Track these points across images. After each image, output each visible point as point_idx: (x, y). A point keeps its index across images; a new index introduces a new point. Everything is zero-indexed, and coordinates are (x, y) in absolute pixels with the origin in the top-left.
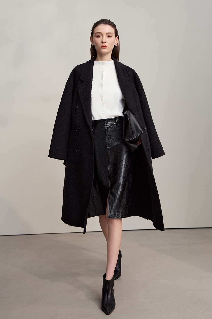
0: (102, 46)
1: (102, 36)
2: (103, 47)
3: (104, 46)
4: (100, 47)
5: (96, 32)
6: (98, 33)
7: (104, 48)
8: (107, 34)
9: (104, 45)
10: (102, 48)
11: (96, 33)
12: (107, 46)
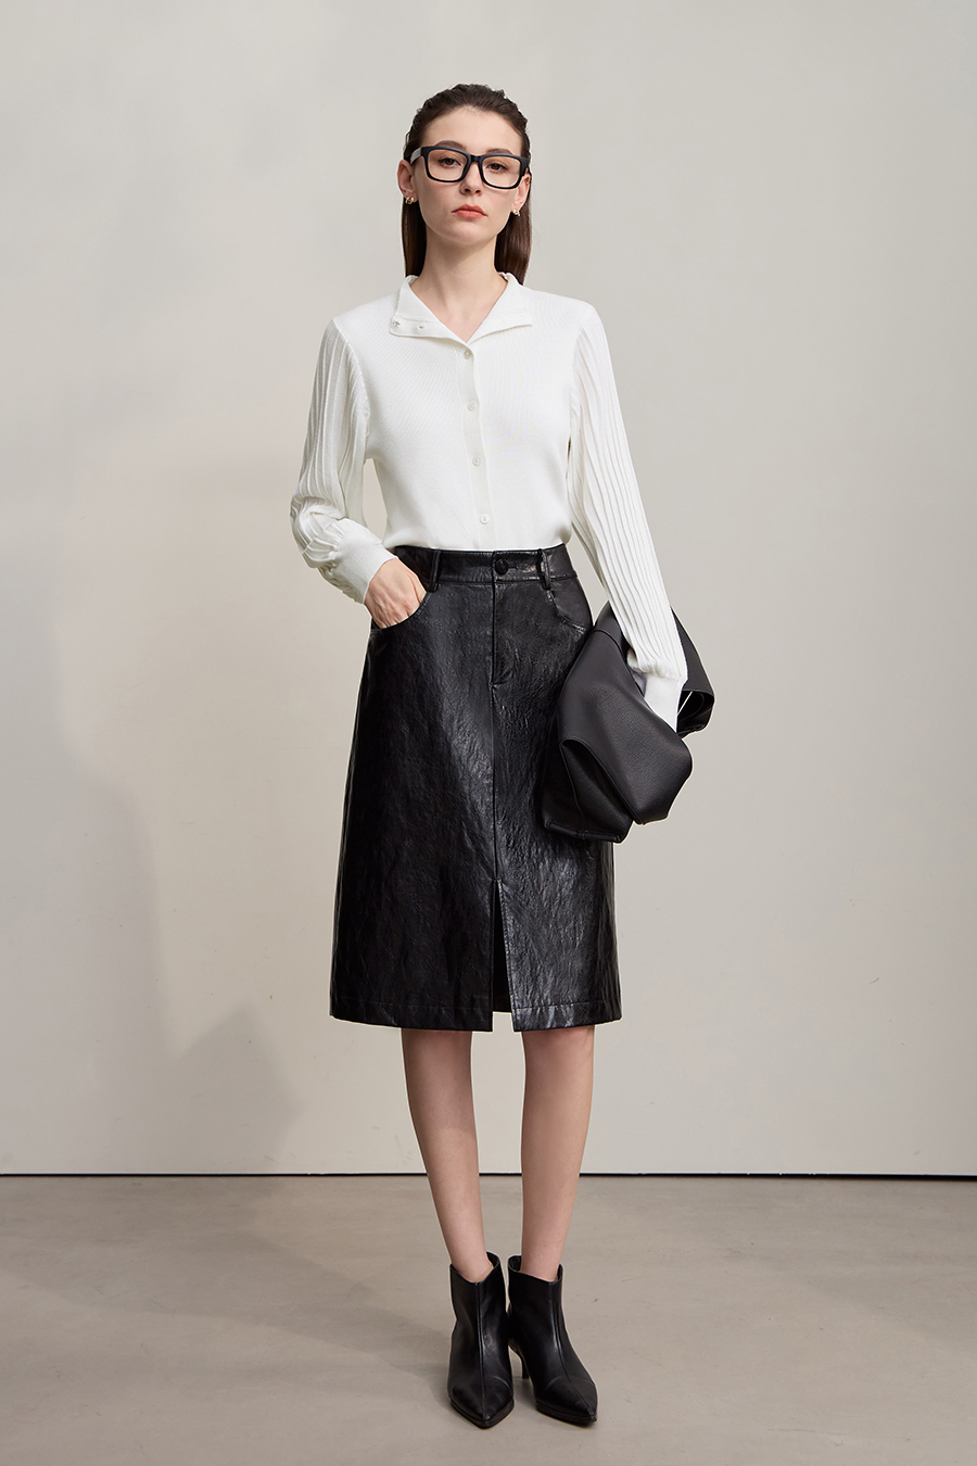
0: (462, 209)
2: (467, 213)
3: (470, 209)
7: (470, 220)
12: (484, 210)
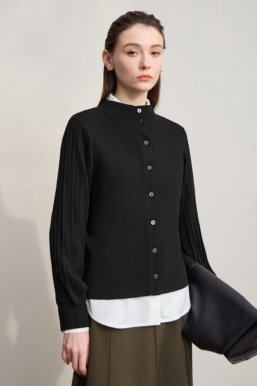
1: (142, 52)
4: (135, 79)
5: (126, 44)
6: (132, 46)
8: (153, 48)
9: (145, 73)
10: (141, 81)
11: (126, 46)
